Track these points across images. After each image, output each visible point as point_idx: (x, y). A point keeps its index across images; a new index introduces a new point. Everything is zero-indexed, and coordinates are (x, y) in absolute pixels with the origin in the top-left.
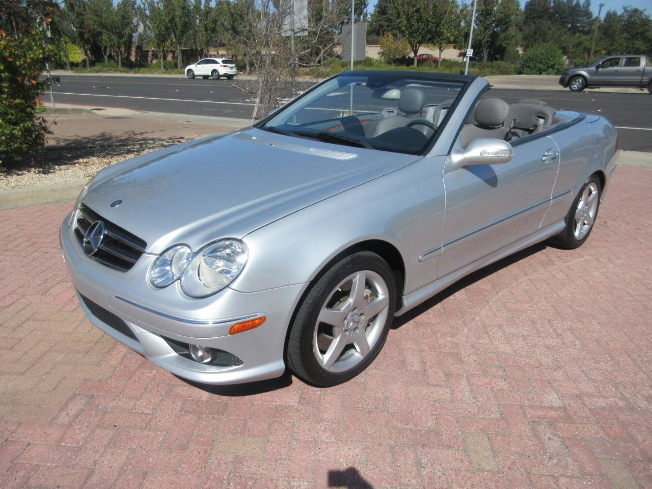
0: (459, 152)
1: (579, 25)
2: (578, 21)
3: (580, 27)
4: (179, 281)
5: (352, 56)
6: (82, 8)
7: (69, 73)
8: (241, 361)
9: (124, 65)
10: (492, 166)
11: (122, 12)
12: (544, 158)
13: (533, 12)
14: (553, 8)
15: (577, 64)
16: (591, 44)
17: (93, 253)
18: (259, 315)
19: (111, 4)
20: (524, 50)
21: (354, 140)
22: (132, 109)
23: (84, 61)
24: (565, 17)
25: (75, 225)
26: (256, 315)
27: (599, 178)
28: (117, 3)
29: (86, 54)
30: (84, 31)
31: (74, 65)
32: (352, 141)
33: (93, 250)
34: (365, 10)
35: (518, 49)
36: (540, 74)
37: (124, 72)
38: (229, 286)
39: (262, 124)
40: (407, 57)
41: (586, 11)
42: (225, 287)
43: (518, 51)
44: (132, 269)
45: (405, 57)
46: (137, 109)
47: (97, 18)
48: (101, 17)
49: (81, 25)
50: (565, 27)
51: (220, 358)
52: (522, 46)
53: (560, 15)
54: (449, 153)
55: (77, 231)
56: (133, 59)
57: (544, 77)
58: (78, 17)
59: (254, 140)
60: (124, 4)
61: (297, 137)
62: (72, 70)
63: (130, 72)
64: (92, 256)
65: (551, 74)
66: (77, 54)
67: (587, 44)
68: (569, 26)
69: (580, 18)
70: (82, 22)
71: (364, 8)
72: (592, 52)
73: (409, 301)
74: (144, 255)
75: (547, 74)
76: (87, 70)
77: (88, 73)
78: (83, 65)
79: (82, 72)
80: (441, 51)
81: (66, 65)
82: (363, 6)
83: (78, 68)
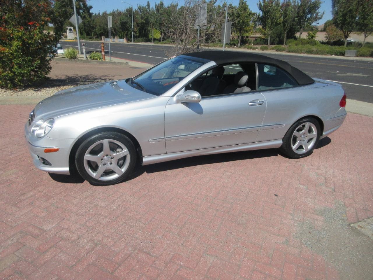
5: (224, 41)
6: (163, 11)
7: (152, 44)
23: (160, 38)
29: (162, 35)
30: (162, 23)
31: (155, 40)
34: (317, 10)
44: (30, 126)
47: (168, 16)
48: (170, 16)
58: (160, 15)
62: (154, 42)
66: (158, 35)
74: (33, 121)
76: (161, 43)
77: (160, 44)
78: (159, 40)
79: (157, 44)
80: (366, 37)
81: (152, 40)
82: (316, 8)
83: (157, 41)
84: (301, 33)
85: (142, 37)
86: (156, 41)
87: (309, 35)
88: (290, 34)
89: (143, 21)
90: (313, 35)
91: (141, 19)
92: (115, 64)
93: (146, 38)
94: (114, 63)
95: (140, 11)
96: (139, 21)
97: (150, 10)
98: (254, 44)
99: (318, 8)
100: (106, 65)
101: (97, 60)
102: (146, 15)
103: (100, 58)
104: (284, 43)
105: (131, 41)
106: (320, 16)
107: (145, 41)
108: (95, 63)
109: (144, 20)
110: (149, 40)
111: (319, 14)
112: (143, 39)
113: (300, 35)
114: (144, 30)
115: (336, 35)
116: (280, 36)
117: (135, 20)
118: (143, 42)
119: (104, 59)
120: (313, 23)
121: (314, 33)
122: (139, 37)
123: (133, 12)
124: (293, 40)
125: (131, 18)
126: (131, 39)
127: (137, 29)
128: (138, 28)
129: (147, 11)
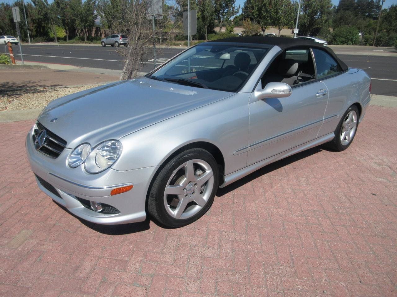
0: (259, 90)
1: (373, 14)
2: (373, 11)
3: (374, 15)
4: (83, 164)
5: (189, 32)
6: (64, 5)
7: (56, 44)
8: (119, 211)
9: (88, 39)
10: (279, 99)
11: (87, 7)
12: (317, 95)
13: (343, 6)
14: (356, 3)
15: (367, 38)
16: (376, 25)
17: (40, 148)
18: (129, 184)
19: (81, 3)
20: (334, 30)
21: (198, 83)
22: (74, 65)
23: (65, 37)
24: (364, 9)
25: (33, 133)
26: (127, 184)
27: (357, 108)
28: (84, 1)
29: (67, 33)
30: (65, 19)
31: (59, 39)
32: (197, 84)
33: (39, 147)
34: (233, 5)
35: (329, 29)
36: (343, 44)
37: (88, 43)
38: (111, 167)
39: (150, 75)
40: (259, 34)
41: (378, 5)
42: (108, 168)
43: (330, 30)
44: (58, 157)
45: (257, 34)
46: (77, 66)
47: (72, 10)
48: (75, 10)
49: (64, 15)
50: (364, 15)
51: (108, 209)
52: (332, 27)
53: (361, 8)
54: (253, 91)
55: (34, 136)
56: (93, 35)
57: (345, 46)
58: (62, 10)
59: (141, 83)
60: (88, 3)
61: (166, 82)
62: (58, 42)
63: (91, 43)
64: (39, 150)
65: (350, 45)
66: (62, 33)
67: (374, 26)
68: (367, 14)
69: (374, 10)
70: (64, 14)
71: (233, 4)
72: (377, 30)
73: (228, 179)
74: (66, 149)
75: (347, 45)
76: (67, 42)
77: (67, 44)
78: (64, 39)
79: (63, 43)
80: (280, 31)
81: (55, 39)
82: (232, 3)
83: (62, 41)
84: (221, 28)
85: (40, 36)
86: (60, 41)
87: (227, 30)
88: (209, 29)
89: (40, 16)
90: (231, 29)
91: (37, 14)
92: (31, 68)
93: (46, 37)
94: (29, 67)
95: (35, 5)
96: (35, 17)
97: (48, 4)
98: (175, 40)
99: (234, 2)
100: (19, 69)
101: (4, 64)
102: (43, 9)
103: (8, 62)
104: (206, 38)
105: (27, 41)
106: (237, 11)
107: (46, 40)
108: (3, 68)
109: (42, 16)
110: (52, 40)
111: (236, 8)
112: (43, 38)
113: (220, 29)
114: (42, 28)
115: (253, 29)
116: (200, 31)
117: (29, 15)
118: (43, 42)
119: (13, 62)
120: (230, 17)
121: (231, 28)
122: (36, 36)
123: (25, 6)
124: (213, 34)
125: (24, 13)
126: (27, 39)
127: (33, 26)
128: (35, 25)
129: (44, 4)
